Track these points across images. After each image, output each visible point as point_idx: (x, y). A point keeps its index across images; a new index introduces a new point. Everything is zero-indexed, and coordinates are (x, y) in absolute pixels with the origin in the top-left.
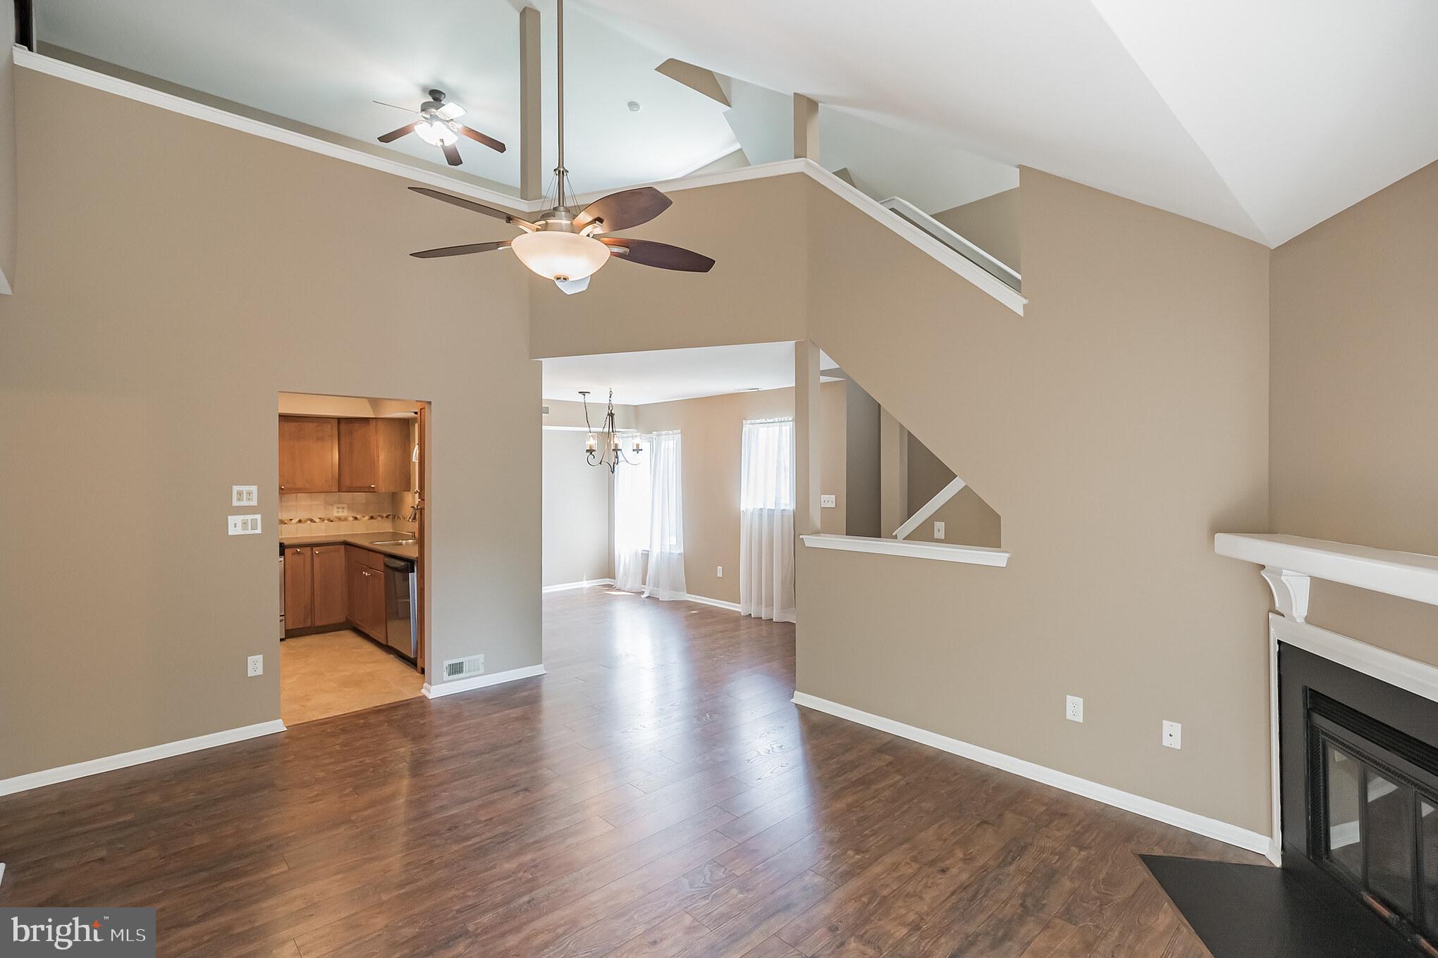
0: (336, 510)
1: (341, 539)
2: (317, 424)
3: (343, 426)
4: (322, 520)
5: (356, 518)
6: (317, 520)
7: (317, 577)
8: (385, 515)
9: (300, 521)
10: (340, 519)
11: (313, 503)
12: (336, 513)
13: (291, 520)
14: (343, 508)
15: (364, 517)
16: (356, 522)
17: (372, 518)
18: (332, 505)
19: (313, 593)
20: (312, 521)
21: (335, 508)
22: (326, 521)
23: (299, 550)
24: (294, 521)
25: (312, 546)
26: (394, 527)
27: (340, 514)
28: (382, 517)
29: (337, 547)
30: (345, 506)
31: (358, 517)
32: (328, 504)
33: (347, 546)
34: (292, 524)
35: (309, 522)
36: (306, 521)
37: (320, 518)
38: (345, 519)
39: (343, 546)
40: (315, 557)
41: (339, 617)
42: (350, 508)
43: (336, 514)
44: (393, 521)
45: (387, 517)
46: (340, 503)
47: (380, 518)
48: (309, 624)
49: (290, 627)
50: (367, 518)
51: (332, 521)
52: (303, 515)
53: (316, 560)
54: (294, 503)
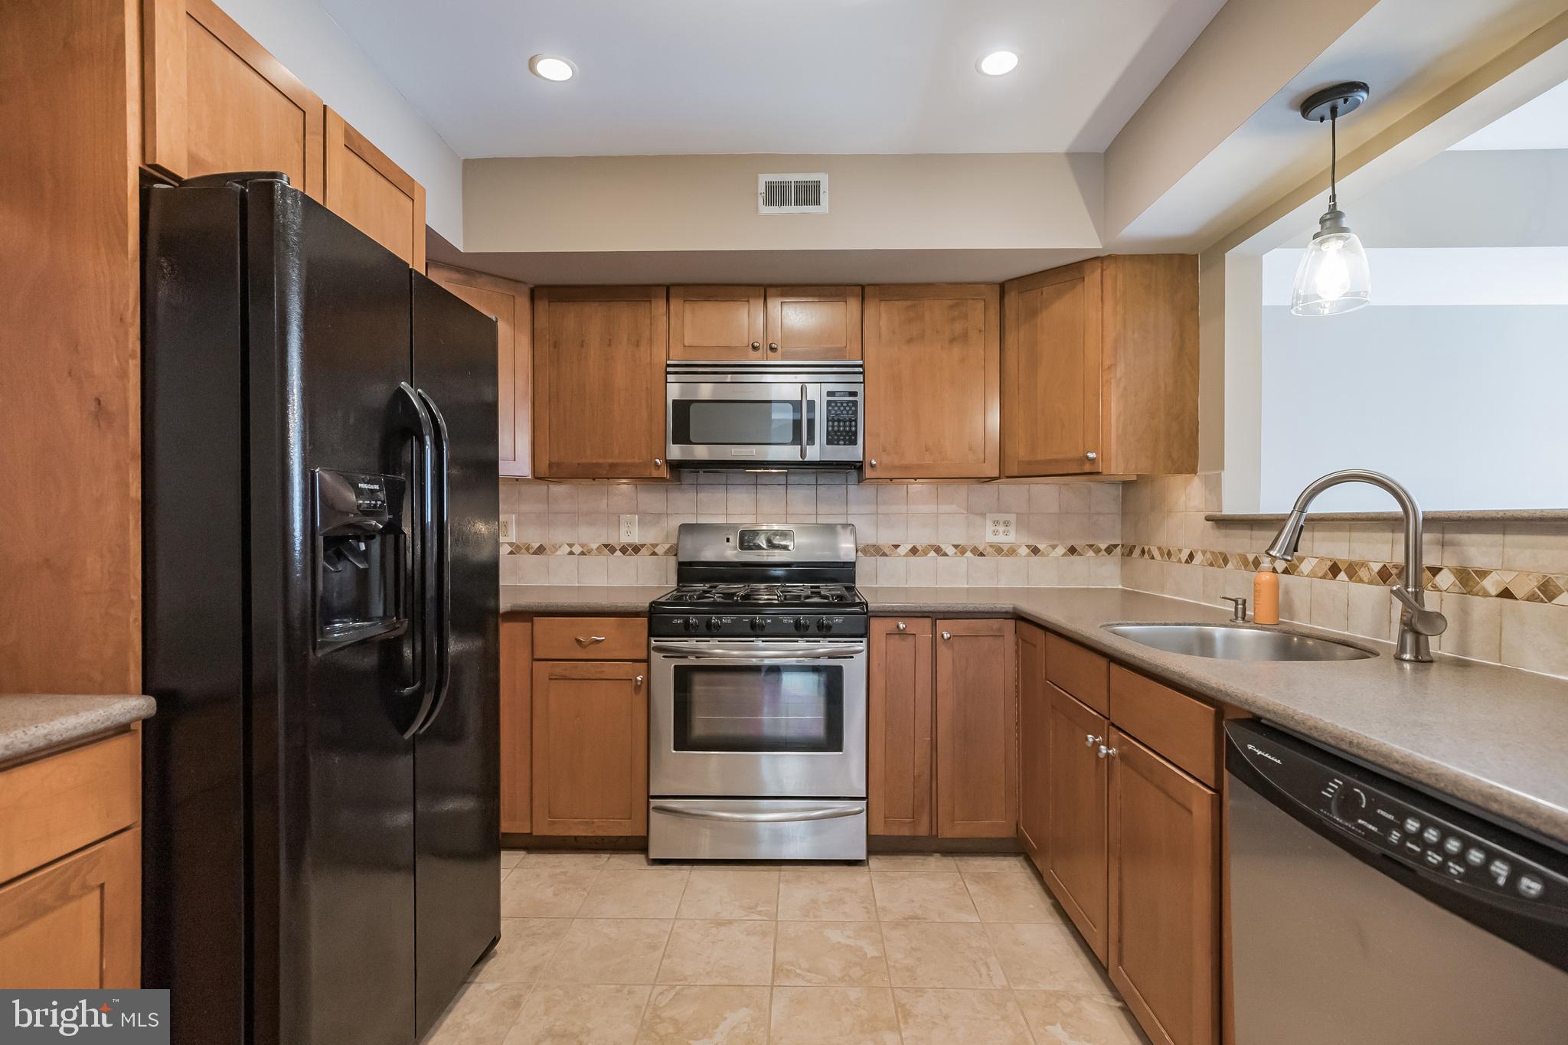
0: (990, 527)
1: (1006, 604)
2: (951, 302)
3: (1012, 299)
4: (960, 549)
5: (1035, 551)
6: (951, 551)
7: (946, 704)
8: (1103, 546)
9: (914, 551)
10: (999, 550)
11: (944, 508)
12: (990, 534)
13: (896, 547)
14: (1007, 523)
15: (1054, 547)
16: (1035, 559)
17: (1072, 550)
18: (983, 515)
19: (934, 746)
20: (938, 550)
21: (989, 523)
22: (969, 554)
23: (902, 626)
24: (903, 550)
25: (935, 616)
26: (1124, 579)
27: (1000, 539)
28: (1098, 551)
29: (995, 624)
30: (1012, 518)
31: (1041, 547)
32: (976, 512)
33: (1023, 624)
34: (899, 556)
35: (932, 554)
36: (925, 553)
37: (956, 547)
38: (1012, 552)
39: (1012, 623)
40: (942, 650)
41: (996, 824)
42: (1024, 523)
43: (990, 538)
44: (1123, 564)
45: (1109, 550)
46: (999, 511)
47: (1091, 553)
48: (923, 830)
49: (879, 830)
50: (1061, 550)
51: (981, 554)
52: (922, 537)
53: (945, 654)
54: (903, 508)
